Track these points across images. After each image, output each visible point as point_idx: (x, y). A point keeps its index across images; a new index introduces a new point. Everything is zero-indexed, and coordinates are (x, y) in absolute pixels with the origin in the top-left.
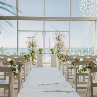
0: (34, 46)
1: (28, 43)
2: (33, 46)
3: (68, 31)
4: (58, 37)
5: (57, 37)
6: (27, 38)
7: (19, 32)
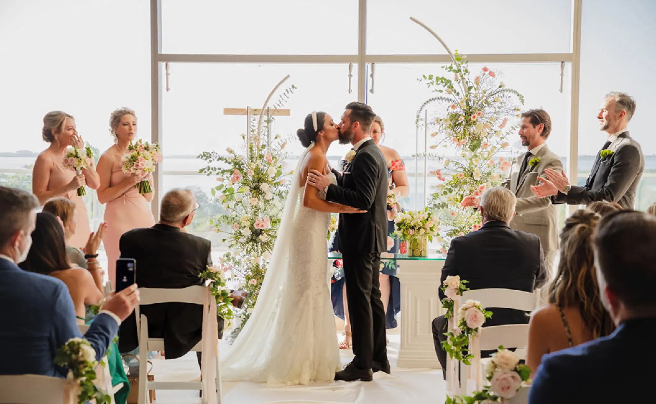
0: (264, 187)
1: (216, 164)
2: (256, 190)
3: (562, 59)
4: (468, 113)
5: (455, 117)
6: (228, 111)
7: (162, 65)
